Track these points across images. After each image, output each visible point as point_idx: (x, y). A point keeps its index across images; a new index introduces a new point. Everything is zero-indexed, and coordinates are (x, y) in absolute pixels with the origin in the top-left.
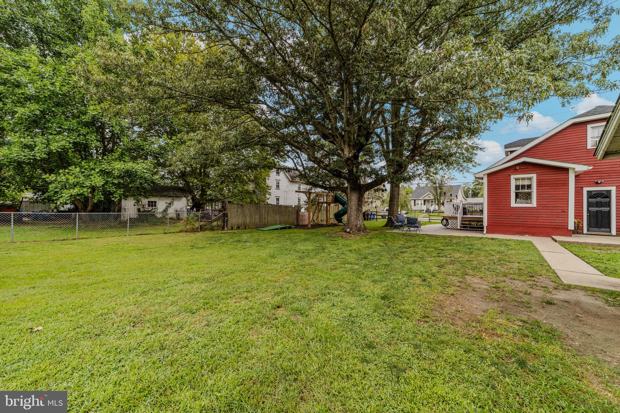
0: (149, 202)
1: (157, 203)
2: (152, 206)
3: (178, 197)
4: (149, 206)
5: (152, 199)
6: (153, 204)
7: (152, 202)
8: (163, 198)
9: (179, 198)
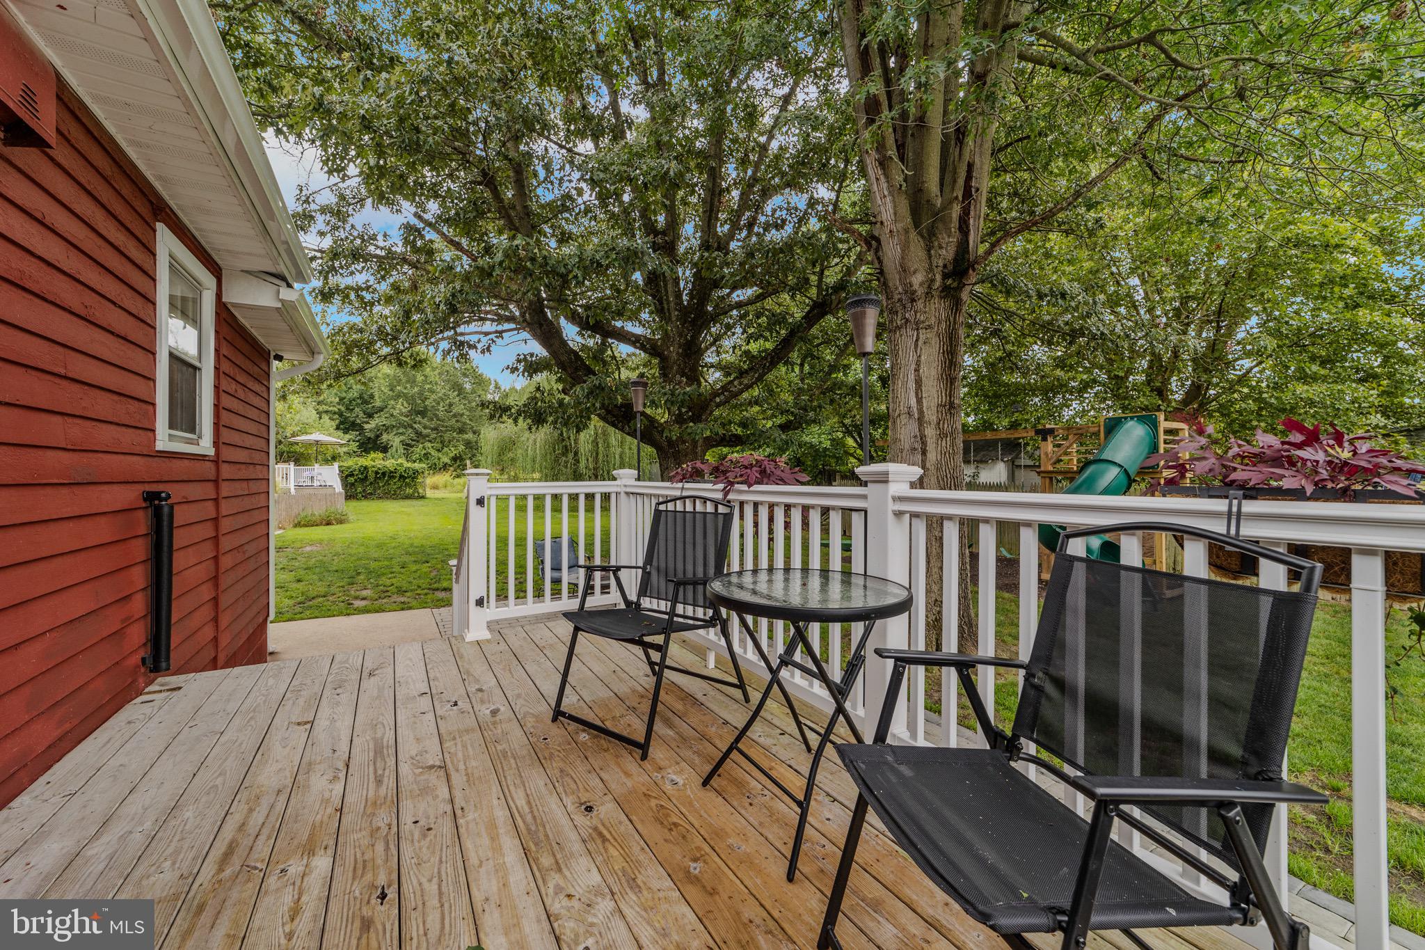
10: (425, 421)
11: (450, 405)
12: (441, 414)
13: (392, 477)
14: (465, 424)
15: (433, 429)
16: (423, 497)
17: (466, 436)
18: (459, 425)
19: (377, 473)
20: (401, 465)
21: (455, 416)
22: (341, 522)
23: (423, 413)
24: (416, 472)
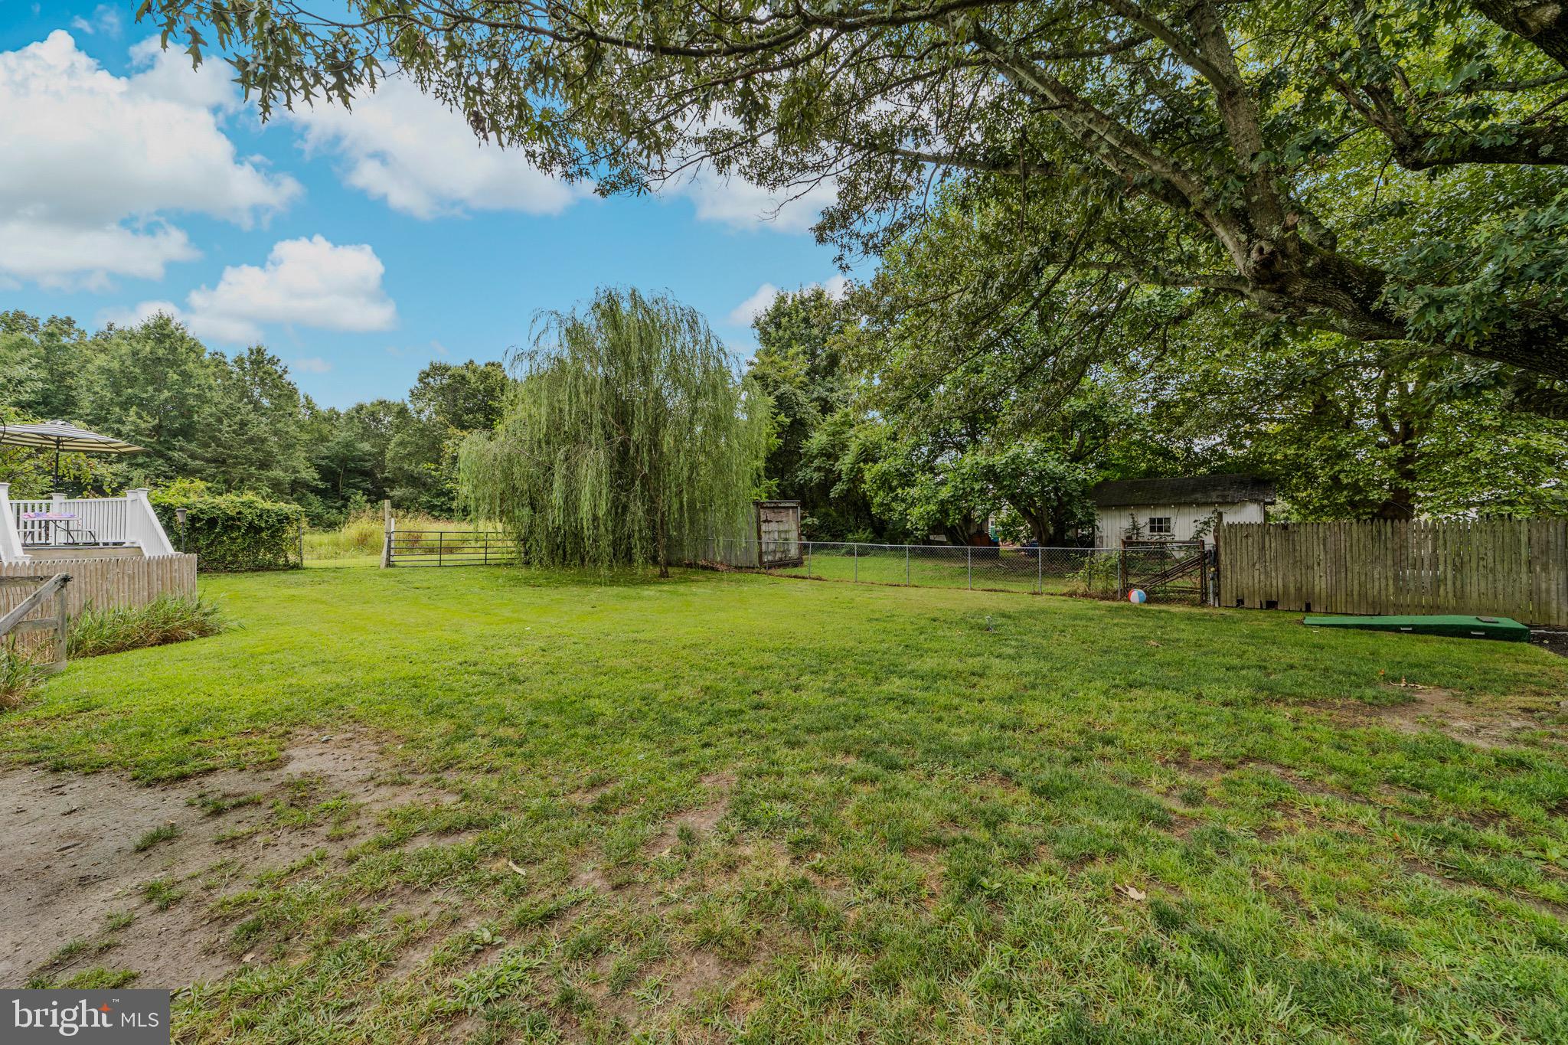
0: (1152, 521)
1: (1172, 521)
2: (1160, 529)
3: (1233, 503)
4: (1152, 529)
5: (1160, 514)
6: (1158, 525)
7: (1160, 520)
8: (1186, 510)
9: (1235, 508)
10: (193, 446)
11: (243, 424)
12: (225, 437)
13: (227, 529)
14: (270, 454)
15: (208, 461)
16: (296, 567)
17: (272, 474)
18: (260, 455)
19: (194, 519)
20: (250, 505)
21: (251, 441)
22: (204, 632)
23: (187, 432)
24: (285, 519)
